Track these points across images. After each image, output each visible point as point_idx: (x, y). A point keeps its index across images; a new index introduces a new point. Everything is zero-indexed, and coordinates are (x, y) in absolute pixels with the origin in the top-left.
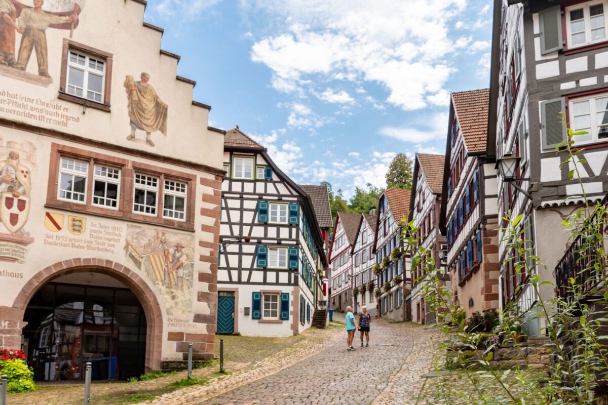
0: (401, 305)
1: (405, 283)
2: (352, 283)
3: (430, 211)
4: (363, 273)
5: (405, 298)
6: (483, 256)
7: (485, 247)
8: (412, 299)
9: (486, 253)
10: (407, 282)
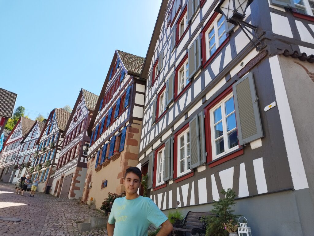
0: (45, 181)
1: (52, 166)
2: (16, 161)
3: (83, 121)
4: (25, 156)
5: (49, 176)
6: (125, 147)
7: (128, 140)
8: (55, 177)
9: (128, 144)
10: (54, 165)
